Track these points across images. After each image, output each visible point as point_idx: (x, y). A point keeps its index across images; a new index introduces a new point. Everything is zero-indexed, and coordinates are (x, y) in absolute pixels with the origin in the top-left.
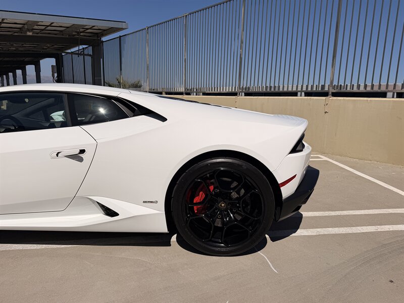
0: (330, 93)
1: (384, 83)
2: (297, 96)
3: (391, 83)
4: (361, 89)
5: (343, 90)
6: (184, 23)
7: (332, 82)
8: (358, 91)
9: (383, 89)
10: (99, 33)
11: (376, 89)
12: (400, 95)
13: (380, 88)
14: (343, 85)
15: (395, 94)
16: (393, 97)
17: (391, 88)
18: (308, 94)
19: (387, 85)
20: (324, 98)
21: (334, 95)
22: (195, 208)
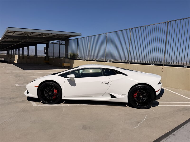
0: (164, 65)
1: (183, 62)
2: (151, 65)
3: (185, 63)
4: (174, 64)
5: (168, 64)
6: (106, 36)
7: (164, 61)
8: (173, 65)
9: (182, 64)
10: (68, 36)
11: (180, 64)
12: (188, 67)
13: (181, 64)
14: (168, 62)
15: (187, 66)
16: (186, 67)
17: (185, 64)
18: (155, 65)
19: (184, 63)
20: (161, 66)
21: (165, 65)
22: (134, 97)
